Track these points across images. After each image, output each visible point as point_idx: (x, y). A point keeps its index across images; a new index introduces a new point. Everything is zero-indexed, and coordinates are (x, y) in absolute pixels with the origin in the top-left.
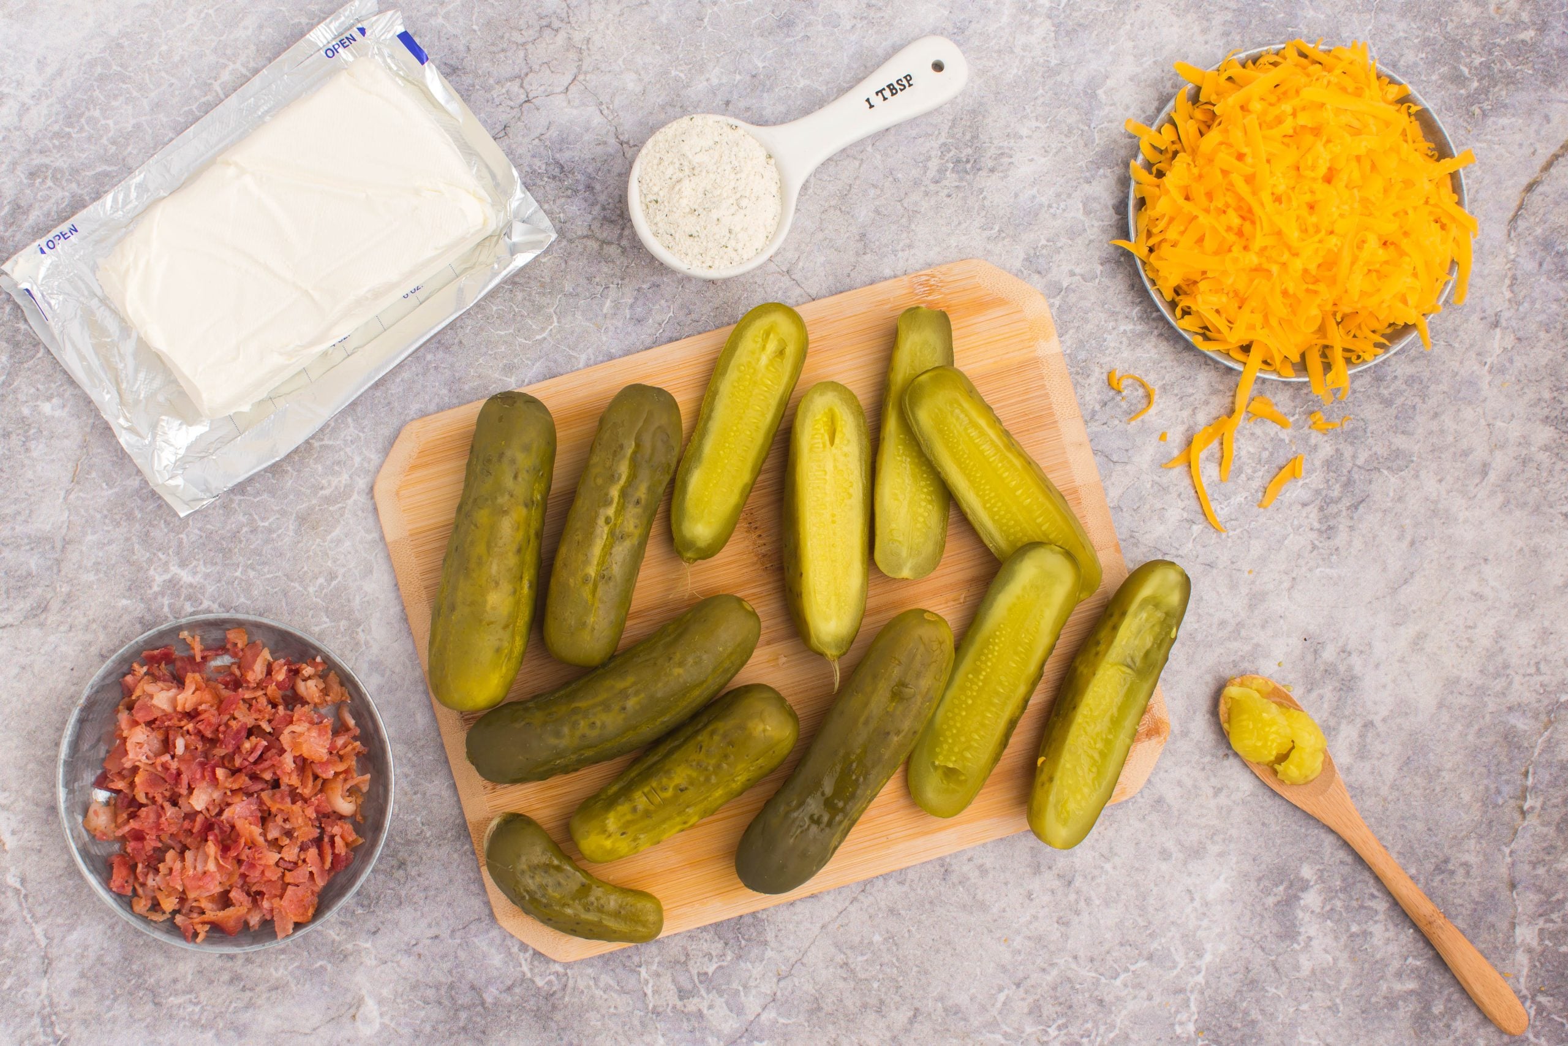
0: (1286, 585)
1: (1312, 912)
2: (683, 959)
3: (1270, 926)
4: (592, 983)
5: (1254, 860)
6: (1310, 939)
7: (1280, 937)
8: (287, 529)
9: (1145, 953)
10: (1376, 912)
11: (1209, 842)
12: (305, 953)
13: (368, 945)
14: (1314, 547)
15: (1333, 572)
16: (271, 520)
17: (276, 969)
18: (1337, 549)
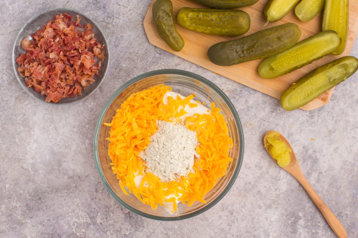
0: (299, 131)
1: (302, 226)
2: (119, 230)
3: (289, 229)
4: (93, 235)
5: (286, 210)
6: (301, 233)
7: (292, 232)
8: (12, 101)
9: (253, 235)
10: (320, 227)
11: (273, 204)
12: (11, 223)
13: (29, 221)
14: (308, 121)
15: (313, 129)
16: (8, 98)
17: (3, 227)
18: (314, 122)
